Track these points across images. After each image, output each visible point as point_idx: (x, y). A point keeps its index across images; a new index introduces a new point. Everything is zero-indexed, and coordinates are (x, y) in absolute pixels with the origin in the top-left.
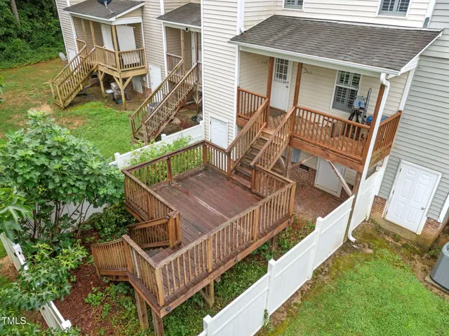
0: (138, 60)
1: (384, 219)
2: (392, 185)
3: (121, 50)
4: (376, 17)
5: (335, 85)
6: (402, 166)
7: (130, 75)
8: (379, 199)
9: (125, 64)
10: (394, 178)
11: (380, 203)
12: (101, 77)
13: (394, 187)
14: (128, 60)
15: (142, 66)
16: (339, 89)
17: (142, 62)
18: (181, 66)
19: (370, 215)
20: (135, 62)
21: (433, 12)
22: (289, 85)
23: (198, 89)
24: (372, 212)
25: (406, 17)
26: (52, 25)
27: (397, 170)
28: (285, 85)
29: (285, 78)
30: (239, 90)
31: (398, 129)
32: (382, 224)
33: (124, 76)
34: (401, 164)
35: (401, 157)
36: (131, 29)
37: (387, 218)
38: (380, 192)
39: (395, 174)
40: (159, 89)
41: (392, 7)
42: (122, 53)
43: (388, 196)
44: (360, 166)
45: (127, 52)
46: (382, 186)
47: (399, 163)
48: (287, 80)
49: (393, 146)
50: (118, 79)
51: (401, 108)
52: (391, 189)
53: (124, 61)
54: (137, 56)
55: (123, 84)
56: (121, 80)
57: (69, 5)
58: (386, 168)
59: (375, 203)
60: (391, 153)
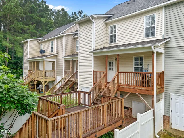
0: (52, 75)
1: (171, 128)
2: (170, 108)
3: (46, 70)
4: (144, 39)
5: (134, 67)
6: (172, 97)
7: (48, 80)
8: (166, 117)
9: (47, 75)
10: (170, 103)
11: (167, 119)
12: (35, 83)
13: (171, 108)
14: (48, 74)
15: (54, 77)
16: (135, 68)
17: (54, 75)
18: (70, 74)
19: (164, 128)
20: (51, 75)
21: (165, 33)
22: (114, 71)
23: (77, 82)
24: (164, 126)
25: (155, 36)
26: (20, 71)
27: (170, 99)
28: (113, 72)
29: (112, 69)
30: (94, 72)
31: (165, 79)
32: (171, 131)
33: (46, 80)
34: (171, 95)
35: (169, 92)
36: (51, 63)
37: (172, 127)
38: (165, 113)
39: (170, 101)
40: (60, 82)
41: (149, 35)
42: (46, 71)
43: (170, 114)
44: (152, 92)
45: (48, 71)
46: (165, 109)
47: (170, 95)
48: (113, 70)
49: (164, 87)
50: (43, 81)
51: (163, 70)
52: (170, 110)
53: (47, 74)
54: (52, 73)
55: (45, 84)
56: (44, 82)
57: (28, 58)
58: (165, 100)
59: (164, 120)
60: (165, 91)
